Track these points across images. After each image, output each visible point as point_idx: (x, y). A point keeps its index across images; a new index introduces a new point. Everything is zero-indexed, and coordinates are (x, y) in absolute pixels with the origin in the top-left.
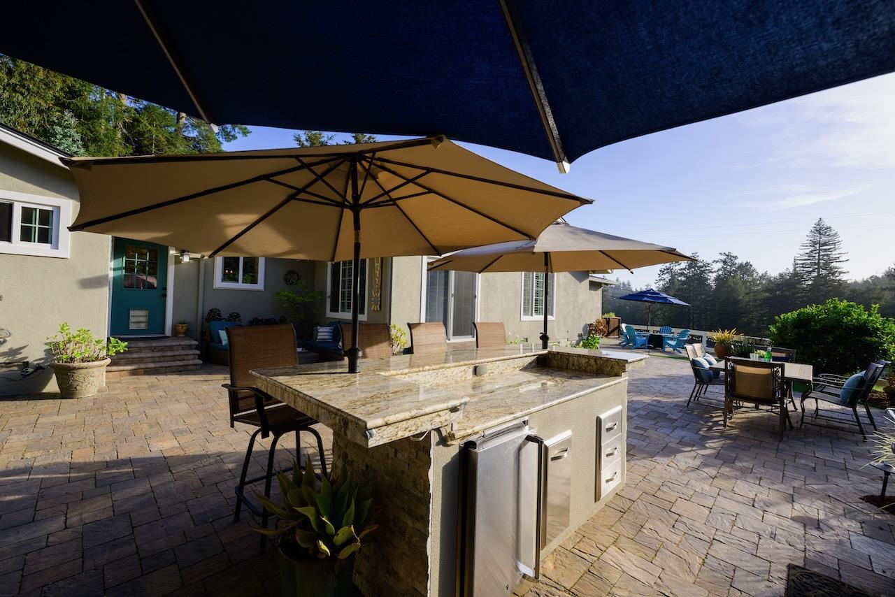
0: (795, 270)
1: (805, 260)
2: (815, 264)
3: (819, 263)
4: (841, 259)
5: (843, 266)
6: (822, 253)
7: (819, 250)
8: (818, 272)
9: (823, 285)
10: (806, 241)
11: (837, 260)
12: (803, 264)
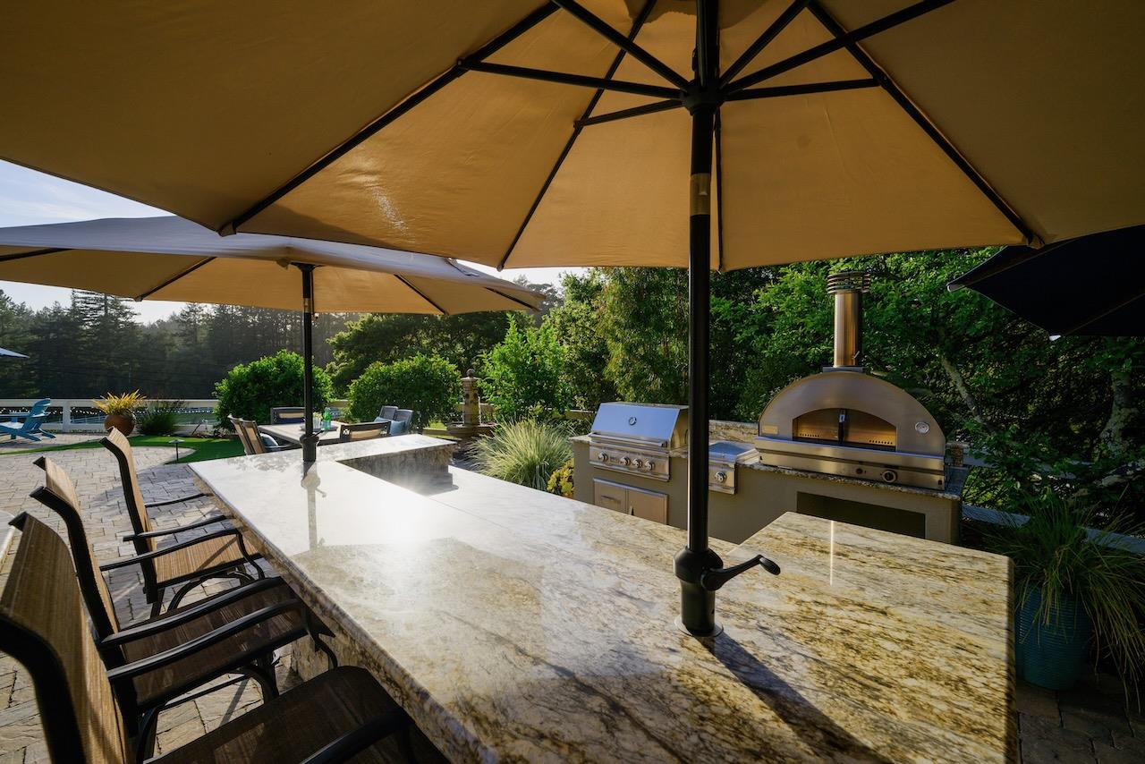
0: (74, 305)
1: (87, 293)
2: (101, 300)
3: (105, 299)
8: (106, 311)
9: (114, 328)
12: (85, 298)
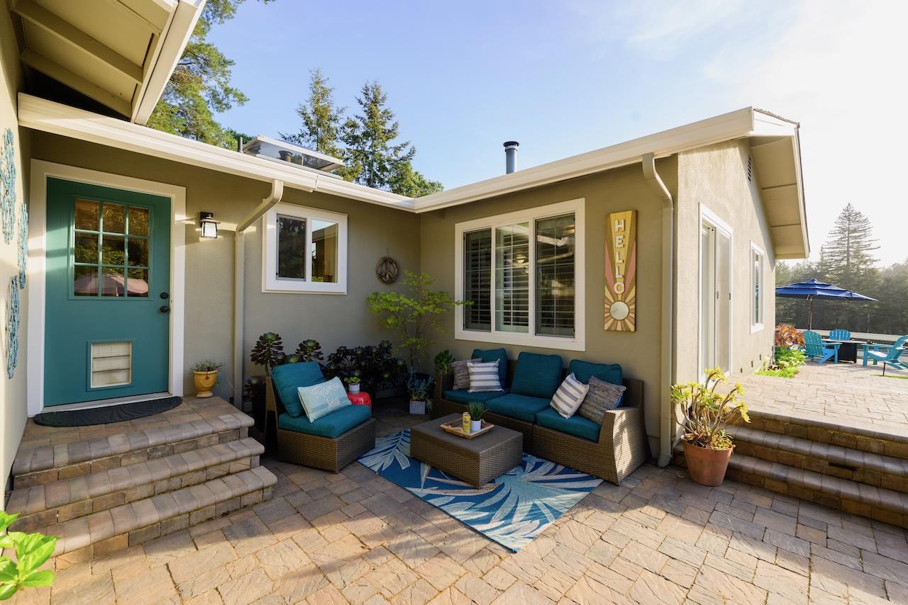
0: (822, 259)
1: (833, 248)
2: (844, 252)
3: (848, 251)
4: (872, 247)
5: (874, 254)
6: (851, 241)
7: (849, 237)
8: (848, 260)
9: (855, 274)
10: (833, 227)
11: (867, 247)
12: (832, 252)
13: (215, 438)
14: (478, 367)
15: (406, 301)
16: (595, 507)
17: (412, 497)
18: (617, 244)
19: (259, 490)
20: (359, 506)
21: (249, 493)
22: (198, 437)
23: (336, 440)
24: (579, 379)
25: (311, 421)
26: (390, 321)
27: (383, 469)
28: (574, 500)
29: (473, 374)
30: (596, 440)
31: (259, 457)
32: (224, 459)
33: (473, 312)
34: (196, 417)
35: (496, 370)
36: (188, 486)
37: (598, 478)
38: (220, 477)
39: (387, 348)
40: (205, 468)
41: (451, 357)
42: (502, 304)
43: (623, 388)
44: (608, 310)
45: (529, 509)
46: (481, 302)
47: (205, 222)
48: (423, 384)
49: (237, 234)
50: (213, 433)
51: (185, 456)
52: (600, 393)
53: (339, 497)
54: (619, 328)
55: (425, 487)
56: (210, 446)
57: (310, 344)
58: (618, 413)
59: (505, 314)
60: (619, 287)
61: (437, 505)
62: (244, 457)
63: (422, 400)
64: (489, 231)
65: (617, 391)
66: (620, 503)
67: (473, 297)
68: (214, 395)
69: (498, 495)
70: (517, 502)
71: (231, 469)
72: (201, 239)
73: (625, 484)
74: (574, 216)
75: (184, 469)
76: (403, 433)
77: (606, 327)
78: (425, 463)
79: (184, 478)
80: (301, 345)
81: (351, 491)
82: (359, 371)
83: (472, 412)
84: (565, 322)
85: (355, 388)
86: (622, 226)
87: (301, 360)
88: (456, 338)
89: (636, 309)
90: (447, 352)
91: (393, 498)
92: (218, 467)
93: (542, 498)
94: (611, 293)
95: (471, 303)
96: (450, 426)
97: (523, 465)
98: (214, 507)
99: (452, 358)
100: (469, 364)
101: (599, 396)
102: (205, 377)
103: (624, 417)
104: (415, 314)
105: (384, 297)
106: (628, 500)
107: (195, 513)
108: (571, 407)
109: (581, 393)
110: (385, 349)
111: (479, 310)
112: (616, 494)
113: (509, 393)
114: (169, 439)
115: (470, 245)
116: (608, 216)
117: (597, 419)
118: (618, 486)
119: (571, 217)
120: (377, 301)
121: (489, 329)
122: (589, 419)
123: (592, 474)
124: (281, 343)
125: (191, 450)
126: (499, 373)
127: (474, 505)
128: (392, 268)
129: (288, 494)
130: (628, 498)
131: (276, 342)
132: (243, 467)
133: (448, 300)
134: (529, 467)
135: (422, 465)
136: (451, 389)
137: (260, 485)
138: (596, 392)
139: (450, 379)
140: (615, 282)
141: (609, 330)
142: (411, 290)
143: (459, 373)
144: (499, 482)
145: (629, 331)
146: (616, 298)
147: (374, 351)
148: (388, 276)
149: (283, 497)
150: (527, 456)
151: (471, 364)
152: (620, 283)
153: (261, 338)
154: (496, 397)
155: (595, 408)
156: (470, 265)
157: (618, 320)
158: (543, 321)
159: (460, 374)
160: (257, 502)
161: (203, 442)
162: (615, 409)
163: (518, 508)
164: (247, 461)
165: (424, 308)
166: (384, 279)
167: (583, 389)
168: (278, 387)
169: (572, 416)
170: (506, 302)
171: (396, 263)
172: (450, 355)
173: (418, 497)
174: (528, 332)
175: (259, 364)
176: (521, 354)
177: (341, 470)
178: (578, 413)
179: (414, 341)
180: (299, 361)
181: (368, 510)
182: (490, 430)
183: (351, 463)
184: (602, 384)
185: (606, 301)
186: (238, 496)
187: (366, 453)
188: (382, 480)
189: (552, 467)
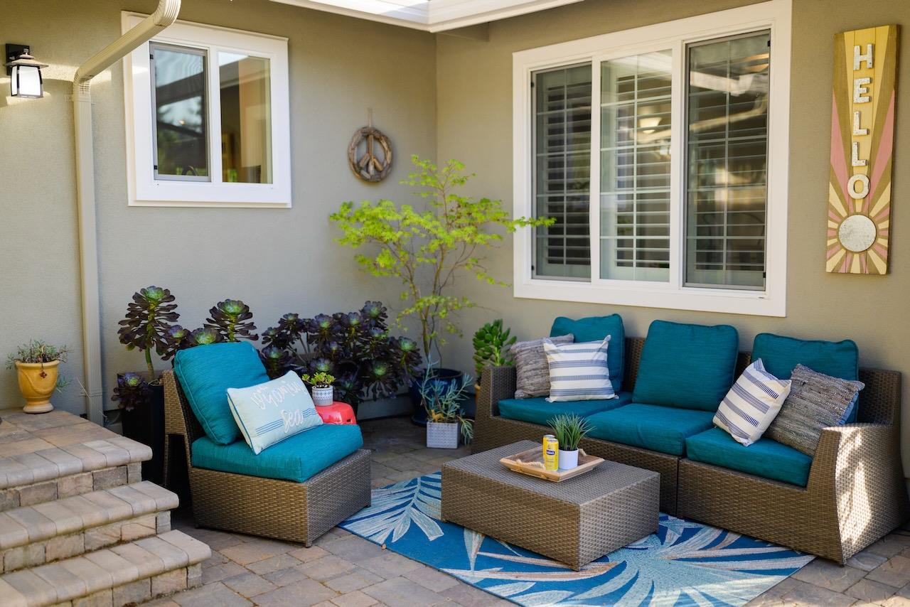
13: (87, 481)
14: (566, 351)
15: (415, 219)
16: (796, 599)
17: (456, 583)
18: (856, 95)
19: (181, 568)
20: (362, 596)
21: (165, 572)
22: (59, 477)
23: (304, 485)
24: (770, 369)
25: (257, 451)
26: (382, 262)
27: (394, 540)
28: (757, 587)
29: (556, 365)
30: (801, 484)
31: (169, 513)
32: (113, 514)
33: (552, 242)
34: (41, 445)
35: (603, 357)
36: (57, 560)
37: (804, 553)
38: (108, 546)
39: (376, 318)
40: (82, 530)
41: (508, 333)
42: (613, 224)
43: (859, 386)
44: (834, 233)
45: (675, 602)
46: (570, 220)
47: (18, 66)
48: (452, 388)
49: (77, 87)
50: (84, 471)
51: (43, 508)
52: (813, 395)
53: (322, 583)
54: (856, 269)
55: (478, 568)
56: (79, 494)
57: (232, 309)
58: (847, 431)
59: (620, 243)
60: (858, 184)
61: (503, 595)
62: (145, 513)
63: (451, 421)
64: (587, 67)
65: (846, 391)
66: (844, 592)
67: (552, 209)
68: (55, 408)
69: (616, 579)
70: (652, 591)
71: (124, 533)
72: (10, 100)
73: (854, 562)
74: (768, 35)
75: (49, 529)
76: (419, 480)
77: (829, 268)
78: (470, 530)
79: (50, 545)
80: (213, 311)
81: (342, 575)
82: (327, 362)
83: (561, 435)
84: (743, 258)
85: (326, 394)
86: (868, 57)
87: (219, 339)
88: (516, 295)
89: (890, 229)
90: (498, 323)
91: (422, 584)
92: (103, 529)
93: (697, 584)
94: (841, 197)
95: (550, 222)
96: (519, 461)
97: (660, 534)
98: (109, 593)
99: (510, 337)
100: (549, 346)
101: (811, 401)
102: (39, 372)
103: (859, 441)
104: (434, 245)
105: (367, 212)
106: (861, 588)
107: (81, 600)
108: (755, 423)
109: (775, 396)
110: (372, 318)
111: (565, 236)
112: (838, 579)
113: (630, 402)
114: (13, 479)
115: (546, 97)
116: (839, 36)
117: (806, 444)
118: (842, 566)
119: (763, 37)
120: (353, 221)
121: (587, 276)
122: (790, 446)
123: (792, 546)
124: (175, 306)
125: (49, 500)
126: (609, 364)
127: (572, 596)
128: (379, 150)
129: (229, 579)
130: (859, 585)
131: (164, 304)
132: (144, 532)
133: (501, 216)
134: (672, 536)
135: (466, 533)
136: (512, 396)
137: (182, 559)
138: (805, 394)
139: (510, 377)
140: (851, 174)
141: (835, 272)
142: (424, 195)
143: (527, 364)
144: (615, 560)
145: (875, 274)
146: (851, 207)
147: (354, 321)
148: (371, 168)
149: (223, 582)
150: (666, 519)
151: (553, 347)
152: (860, 176)
153: (136, 297)
154: (604, 410)
155: (803, 424)
156: (545, 143)
157: (853, 253)
158: (700, 257)
159: (529, 367)
160: (179, 588)
161: (66, 486)
162: (841, 425)
163: (653, 600)
164: (149, 521)
165: (455, 233)
166: (364, 173)
167: (781, 388)
168: (187, 389)
169: (757, 442)
170: (621, 220)
171: (387, 139)
172: (504, 330)
173: (467, 583)
174: (668, 281)
175: (137, 348)
176: (655, 326)
177: (315, 541)
178: (768, 436)
179: (433, 301)
180: (216, 342)
181: (380, 602)
182: (596, 470)
183: (331, 531)
184: (818, 378)
185: (831, 214)
186: (145, 578)
187: (355, 514)
188: (396, 557)
189: (717, 536)
